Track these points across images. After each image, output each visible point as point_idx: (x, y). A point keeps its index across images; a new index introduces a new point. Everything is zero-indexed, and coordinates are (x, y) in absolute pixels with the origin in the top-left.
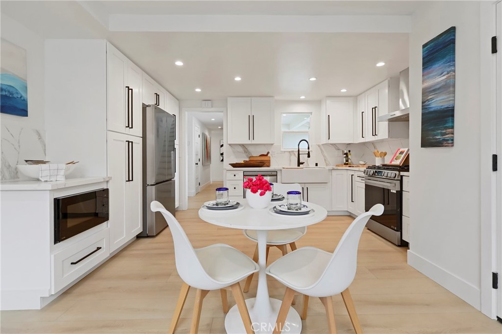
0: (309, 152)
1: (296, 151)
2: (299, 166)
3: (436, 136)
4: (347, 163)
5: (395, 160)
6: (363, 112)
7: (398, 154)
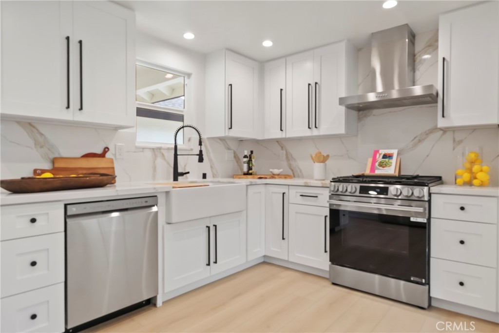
0: (201, 151)
1: (169, 149)
2: (175, 179)
4: (250, 172)
5: (381, 168)
6: (281, 90)
7: (379, 158)
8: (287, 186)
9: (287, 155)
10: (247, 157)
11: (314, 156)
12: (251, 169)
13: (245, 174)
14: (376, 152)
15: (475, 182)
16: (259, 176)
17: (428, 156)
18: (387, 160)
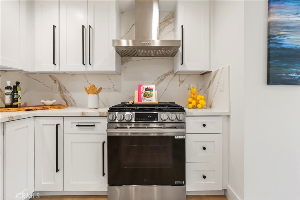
3: (290, 73)
4: (15, 104)
5: (146, 98)
6: (54, 27)
7: (144, 91)
8: (62, 117)
9: (60, 87)
10: (11, 88)
11: (87, 88)
12: (17, 101)
13: (7, 107)
14: (140, 86)
15: (199, 106)
16: (27, 108)
17: (166, 90)
18: (149, 92)
